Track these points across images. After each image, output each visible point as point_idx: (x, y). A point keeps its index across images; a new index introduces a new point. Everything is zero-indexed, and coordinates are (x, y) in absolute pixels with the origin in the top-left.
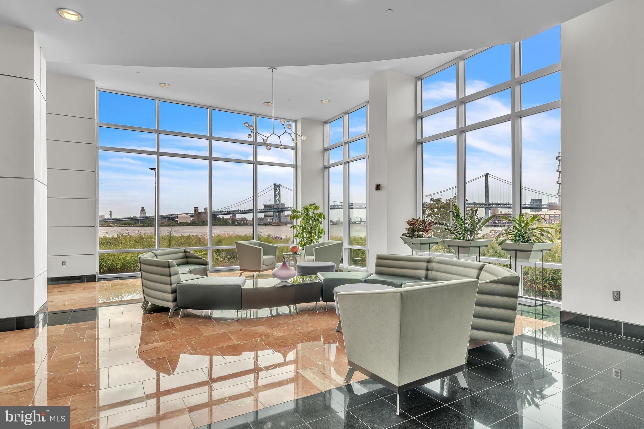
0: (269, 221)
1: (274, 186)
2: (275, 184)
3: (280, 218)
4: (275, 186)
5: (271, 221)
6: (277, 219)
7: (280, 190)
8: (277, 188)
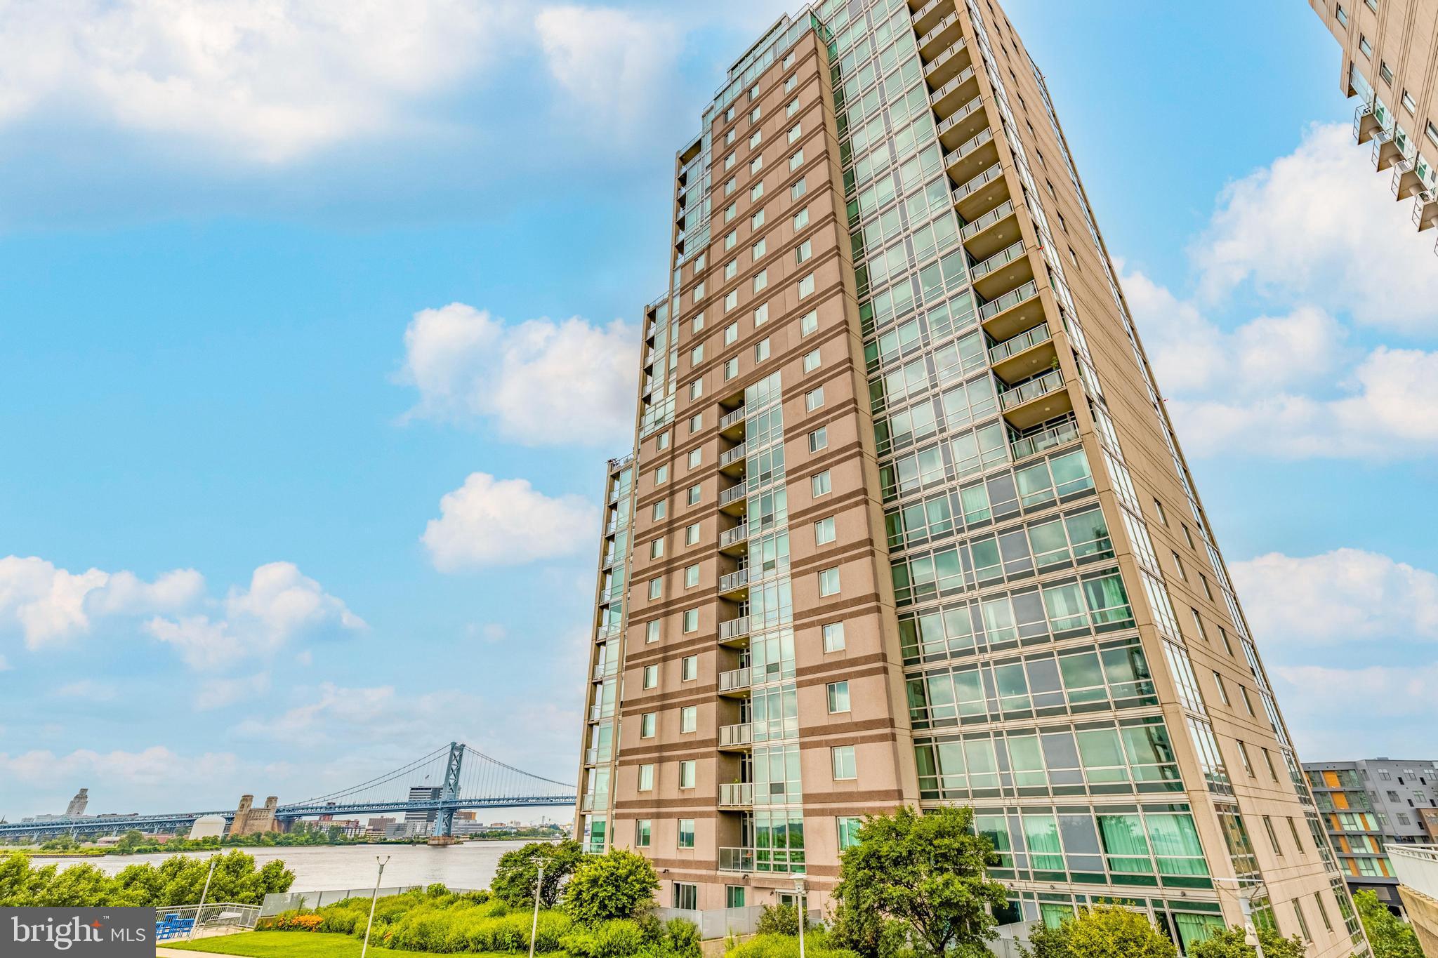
0: (418, 830)
1: (450, 747)
2: (454, 744)
3: (450, 824)
4: (452, 749)
5: (423, 831)
6: (443, 829)
7: (461, 756)
8: (457, 753)
